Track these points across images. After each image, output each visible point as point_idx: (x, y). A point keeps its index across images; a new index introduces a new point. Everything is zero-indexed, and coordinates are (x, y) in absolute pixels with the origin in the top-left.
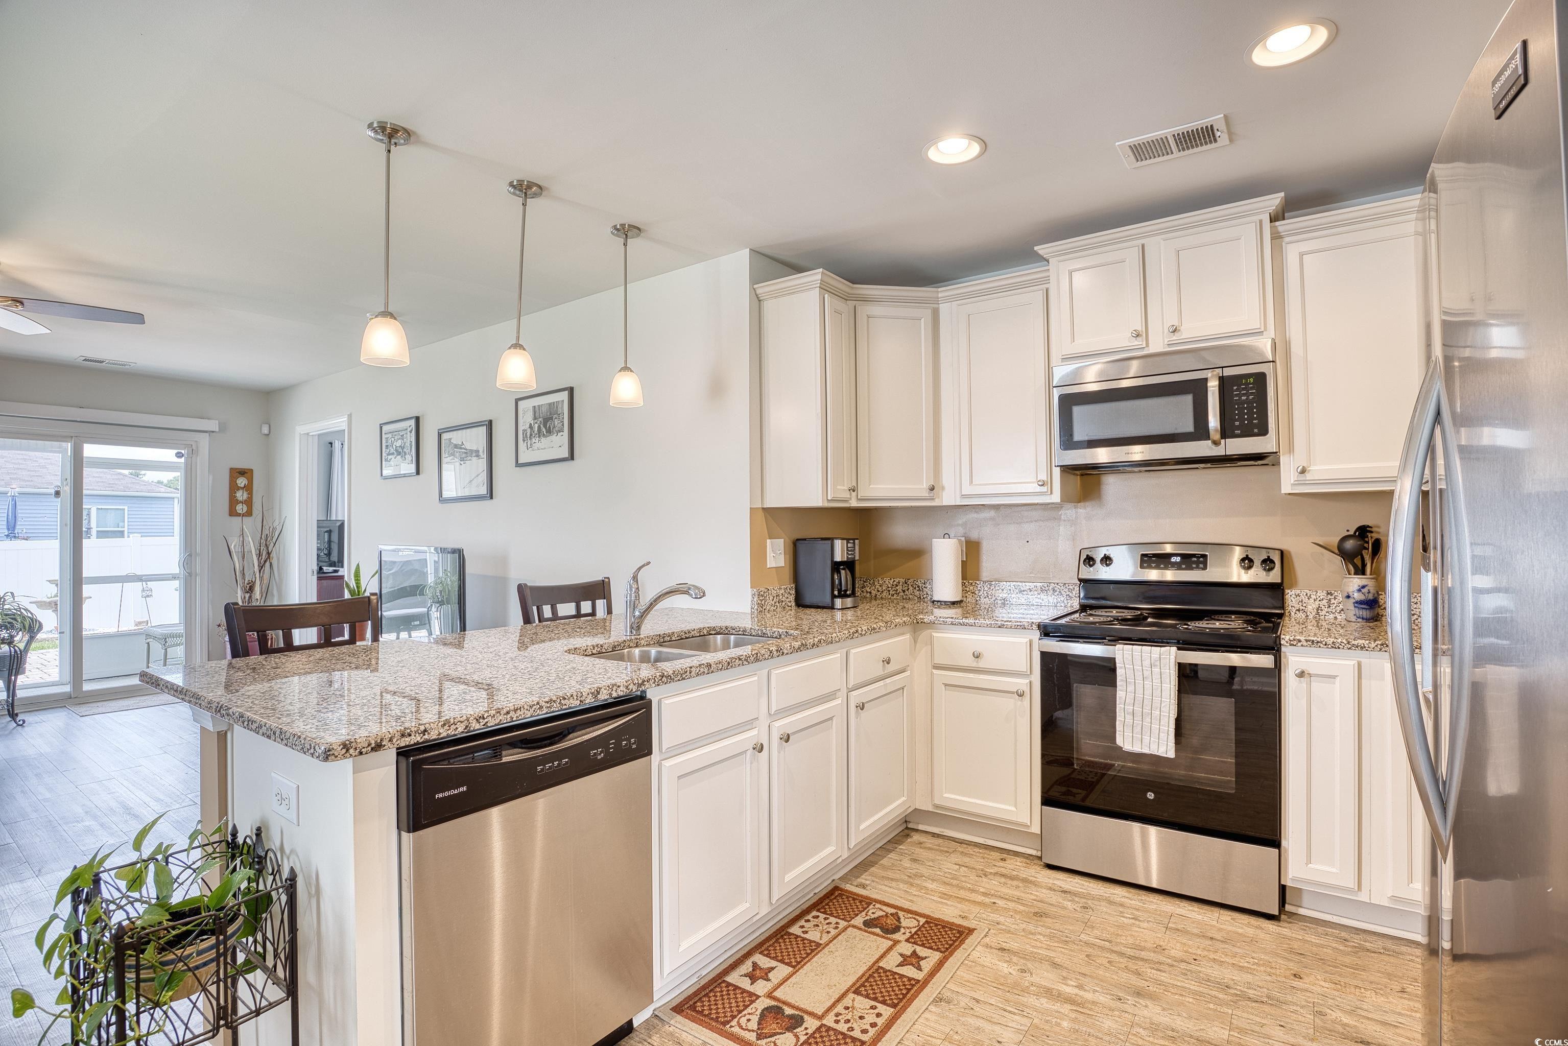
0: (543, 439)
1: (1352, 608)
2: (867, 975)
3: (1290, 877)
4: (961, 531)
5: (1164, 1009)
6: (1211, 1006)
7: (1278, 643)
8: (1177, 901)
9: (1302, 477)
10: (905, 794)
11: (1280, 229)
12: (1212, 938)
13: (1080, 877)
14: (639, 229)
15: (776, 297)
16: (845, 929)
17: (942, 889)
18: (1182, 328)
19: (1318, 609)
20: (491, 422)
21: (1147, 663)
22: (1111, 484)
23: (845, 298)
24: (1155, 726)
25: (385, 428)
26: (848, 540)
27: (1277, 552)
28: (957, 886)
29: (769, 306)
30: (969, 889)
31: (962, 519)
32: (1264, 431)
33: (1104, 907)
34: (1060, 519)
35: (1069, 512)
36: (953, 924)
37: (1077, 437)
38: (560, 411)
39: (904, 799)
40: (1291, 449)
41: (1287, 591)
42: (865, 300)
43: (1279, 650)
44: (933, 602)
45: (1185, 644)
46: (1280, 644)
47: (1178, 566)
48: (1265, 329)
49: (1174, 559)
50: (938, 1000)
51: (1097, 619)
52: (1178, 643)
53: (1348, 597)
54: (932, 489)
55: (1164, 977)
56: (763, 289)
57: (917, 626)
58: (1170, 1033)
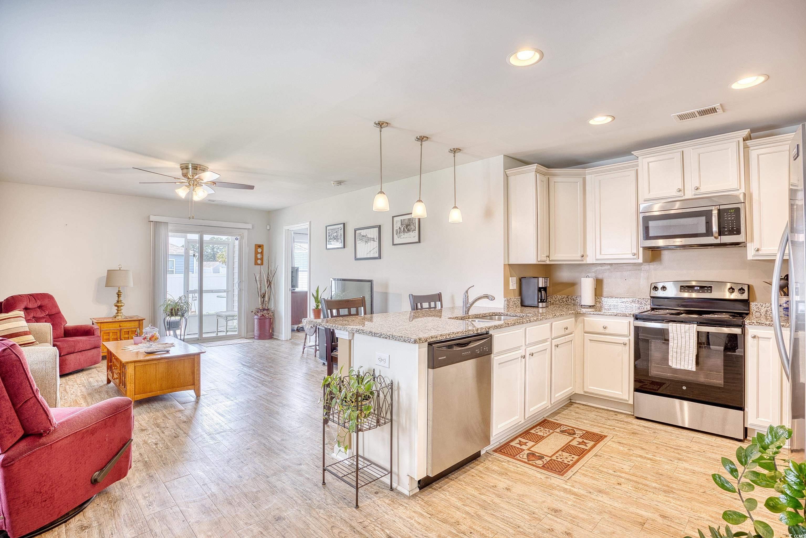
0: (406, 234)
1: (783, 311)
2: (565, 447)
3: (749, 423)
4: (594, 275)
5: (690, 464)
6: (711, 465)
7: (743, 323)
8: (696, 433)
9: (757, 253)
10: (572, 386)
11: (748, 144)
12: (712, 446)
13: (651, 423)
14: (460, 150)
15: (515, 175)
16: (553, 432)
17: (591, 423)
18: (700, 188)
19: (766, 311)
20: (380, 226)
21: (683, 331)
22: (666, 255)
23: (544, 174)
24: (687, 358)
25: (328, 228)
26: (545, 278)
27: (746, 285)
28: (597, 422)
29: (511, 179)
30: (603, 424)
31: (594, 269)
32: (738, 232)
33: (663, 433)
34: (641, 270)
35: (646, 267)
36: (598, 434)
37: (651, 235)
38: (414, 222)
39: (571, 388)
40: (752, 240)
41: (751, 303)
42: (554, 175)
43: (744, 327)
44: (581, 305)
45: (700, 324)
46: (745, 324)
47: (698, 291)
48: (740, 188)
49: (696, 288)
50: (596, 455)
51: (660, 313)
52: (698, 323)
53: (781, 306)
54: (583, 256)
55: (690, 455)
56: (509, 172)
57: (578, 315)
58: (693, 471)
